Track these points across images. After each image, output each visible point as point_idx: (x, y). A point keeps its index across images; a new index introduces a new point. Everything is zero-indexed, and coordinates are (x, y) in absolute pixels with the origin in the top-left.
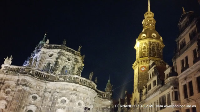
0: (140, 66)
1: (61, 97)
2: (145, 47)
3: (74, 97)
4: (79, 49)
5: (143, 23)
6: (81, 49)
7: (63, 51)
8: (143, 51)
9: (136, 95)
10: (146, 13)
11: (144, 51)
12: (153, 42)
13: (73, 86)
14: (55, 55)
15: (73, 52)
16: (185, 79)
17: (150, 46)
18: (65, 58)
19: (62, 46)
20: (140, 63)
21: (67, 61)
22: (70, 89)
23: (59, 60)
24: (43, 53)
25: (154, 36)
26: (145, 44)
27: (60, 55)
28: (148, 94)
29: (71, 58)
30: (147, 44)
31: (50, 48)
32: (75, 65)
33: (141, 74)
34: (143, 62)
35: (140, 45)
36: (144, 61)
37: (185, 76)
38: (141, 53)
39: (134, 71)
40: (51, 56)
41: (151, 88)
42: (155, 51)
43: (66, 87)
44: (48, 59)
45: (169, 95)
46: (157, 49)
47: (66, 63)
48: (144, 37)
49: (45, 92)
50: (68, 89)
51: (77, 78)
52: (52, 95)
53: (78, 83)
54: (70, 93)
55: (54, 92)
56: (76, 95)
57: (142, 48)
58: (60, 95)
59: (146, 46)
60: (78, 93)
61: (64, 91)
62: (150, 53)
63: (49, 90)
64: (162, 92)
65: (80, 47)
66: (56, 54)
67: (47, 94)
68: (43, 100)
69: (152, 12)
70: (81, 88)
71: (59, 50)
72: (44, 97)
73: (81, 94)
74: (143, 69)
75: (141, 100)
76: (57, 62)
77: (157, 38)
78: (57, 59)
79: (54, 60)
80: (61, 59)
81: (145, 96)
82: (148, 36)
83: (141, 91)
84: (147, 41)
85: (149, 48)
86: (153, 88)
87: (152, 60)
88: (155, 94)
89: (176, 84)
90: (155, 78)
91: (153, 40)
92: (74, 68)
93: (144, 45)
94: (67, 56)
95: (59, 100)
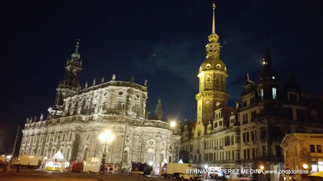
0: (205, 99)
1: (149, 139)
2: (209, 78)
3: (159, 138)
4: (145, 84)
5: (206, 46)
6: (147, 84)
7: (133, 89)
8: (207, 82)
9: (200, 127)
10: (211, 36)
11: (209, 83)
12: (217, 74)
13: (157, 130)
14: (125, 93)
15: (140, 88)
16: (245, 129)
17: (214, 78)
18: (134, 95)
19: (130, 83)
20: (205, 96)
21: (137, 98)
22: (155, 133)
23: (130, 99)
24: (112, 91)
25: (219, 67)
26: (210, 75)
27: (131, 93)
28: (213, 131)
29: (139, 94)
30: (211, 76)
31: (118, 85)
32: (143, 101)
33: (206, 107)
34: (207, 95)
35: (204, 76)
36: (209, 95)
37: (244, 127)
38: (205, 84)
39: (197, 102)
40: (121, 93)
41: (217, 126)
42: (219, 83)
43: (152, 131)
44: (118, 98)
45: (233, 137)
46: (221, 81)
47: (136, 101)
48: (209, 67)
49: (134, 135)
50: (153, 132)
51: (159, 122)
52: (140, 137)
53: (160, 127)
54: (155, 135)
55: (142, 135)
56: (161, 137)
57: (207, 79)
58: (148, 137)
59: (211, 78)
60: (161, 135)
61: (151, 135)
62: (214, 85)
63: (137, 134)
64: (227, 133)
65: (146, 82)
66: (125, 91)
67: (136, 137)
68: (133, 142)
69: (216, 35)
70: (163, 131)
71: (128, 88)
72: (134, 140)
73: (163, 136)
74: (208, 102)
75: (206, 133)
76: (128, 101)
77: (222, 70)
78: (128, 97)
79: (125, 98)
80: (132, 98)
81: (210, 131)
82: (213, 66)
83: (206, 125)
84: (212, 72)
85: (214, 80)
86: (219, 127)
87: (219, 102)
88: (221, 133)
89: (238, 131)
90: (222, 119)
91: (218, 72)
92: (142, 104)
93: (208, 76)
94: (136, 93)
95: (148, 142)
